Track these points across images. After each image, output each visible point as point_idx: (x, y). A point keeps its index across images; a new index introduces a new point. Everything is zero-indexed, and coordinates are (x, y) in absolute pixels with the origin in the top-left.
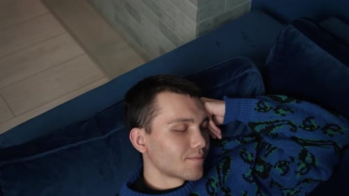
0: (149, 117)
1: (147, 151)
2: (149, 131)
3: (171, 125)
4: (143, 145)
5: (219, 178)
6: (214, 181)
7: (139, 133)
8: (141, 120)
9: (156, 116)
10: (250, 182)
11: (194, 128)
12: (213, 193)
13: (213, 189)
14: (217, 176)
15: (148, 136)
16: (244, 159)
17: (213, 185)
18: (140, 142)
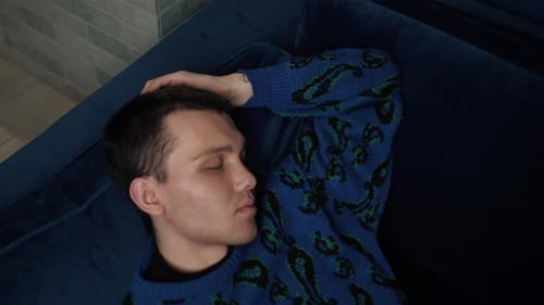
0: (159, 155)
1: (164, 213)
2: (162, 178)
3: (198, 162)
4: (155, 203)
5: (275, 225)
6: (270, 233)
7: (144, 185)
8: (144, 164)
9: (170, 151)
10: (314, 212)
11: (233, 160)
12: (275, 249)
13: (273, 243)
14: (271, 224)
15: (161, 186)
16: (290, 184)
17: (271, 237)
18: (149, 200)
